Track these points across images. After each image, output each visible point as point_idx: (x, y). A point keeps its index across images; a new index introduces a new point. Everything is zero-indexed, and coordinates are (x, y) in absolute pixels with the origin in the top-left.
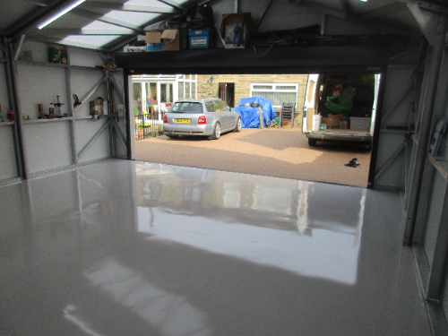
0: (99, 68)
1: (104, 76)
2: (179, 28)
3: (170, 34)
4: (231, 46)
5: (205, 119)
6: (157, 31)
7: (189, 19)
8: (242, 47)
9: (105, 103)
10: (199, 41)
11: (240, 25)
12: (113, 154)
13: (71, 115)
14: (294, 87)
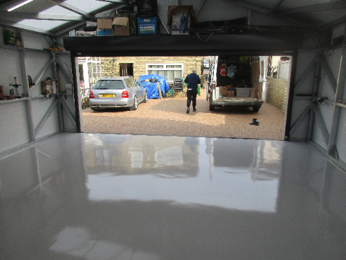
0: (47, 51)
1: (51, 58)
2: (129, 16)
3: (122, 21)
4: (177, 33)
5: (127, 93)
6: (109, 18)
7: (136, 9)
8: (187, 33)
9: (54, 83)
10: (148, 27)
11: (186, 15)
12: (62, 129)
13: (27, 96)
14: (180, 66)
